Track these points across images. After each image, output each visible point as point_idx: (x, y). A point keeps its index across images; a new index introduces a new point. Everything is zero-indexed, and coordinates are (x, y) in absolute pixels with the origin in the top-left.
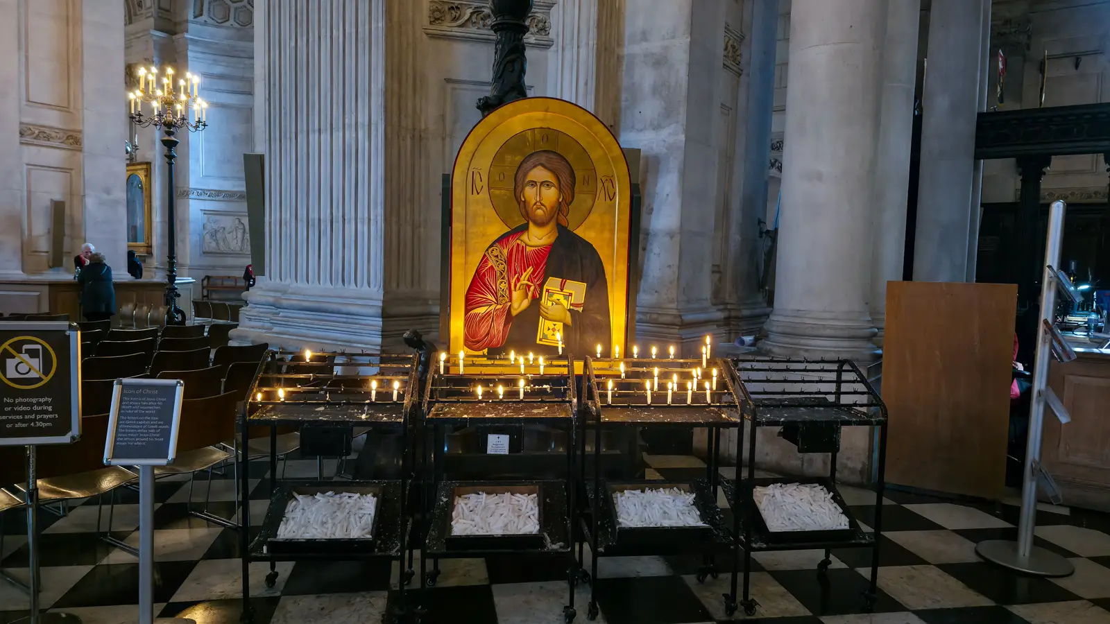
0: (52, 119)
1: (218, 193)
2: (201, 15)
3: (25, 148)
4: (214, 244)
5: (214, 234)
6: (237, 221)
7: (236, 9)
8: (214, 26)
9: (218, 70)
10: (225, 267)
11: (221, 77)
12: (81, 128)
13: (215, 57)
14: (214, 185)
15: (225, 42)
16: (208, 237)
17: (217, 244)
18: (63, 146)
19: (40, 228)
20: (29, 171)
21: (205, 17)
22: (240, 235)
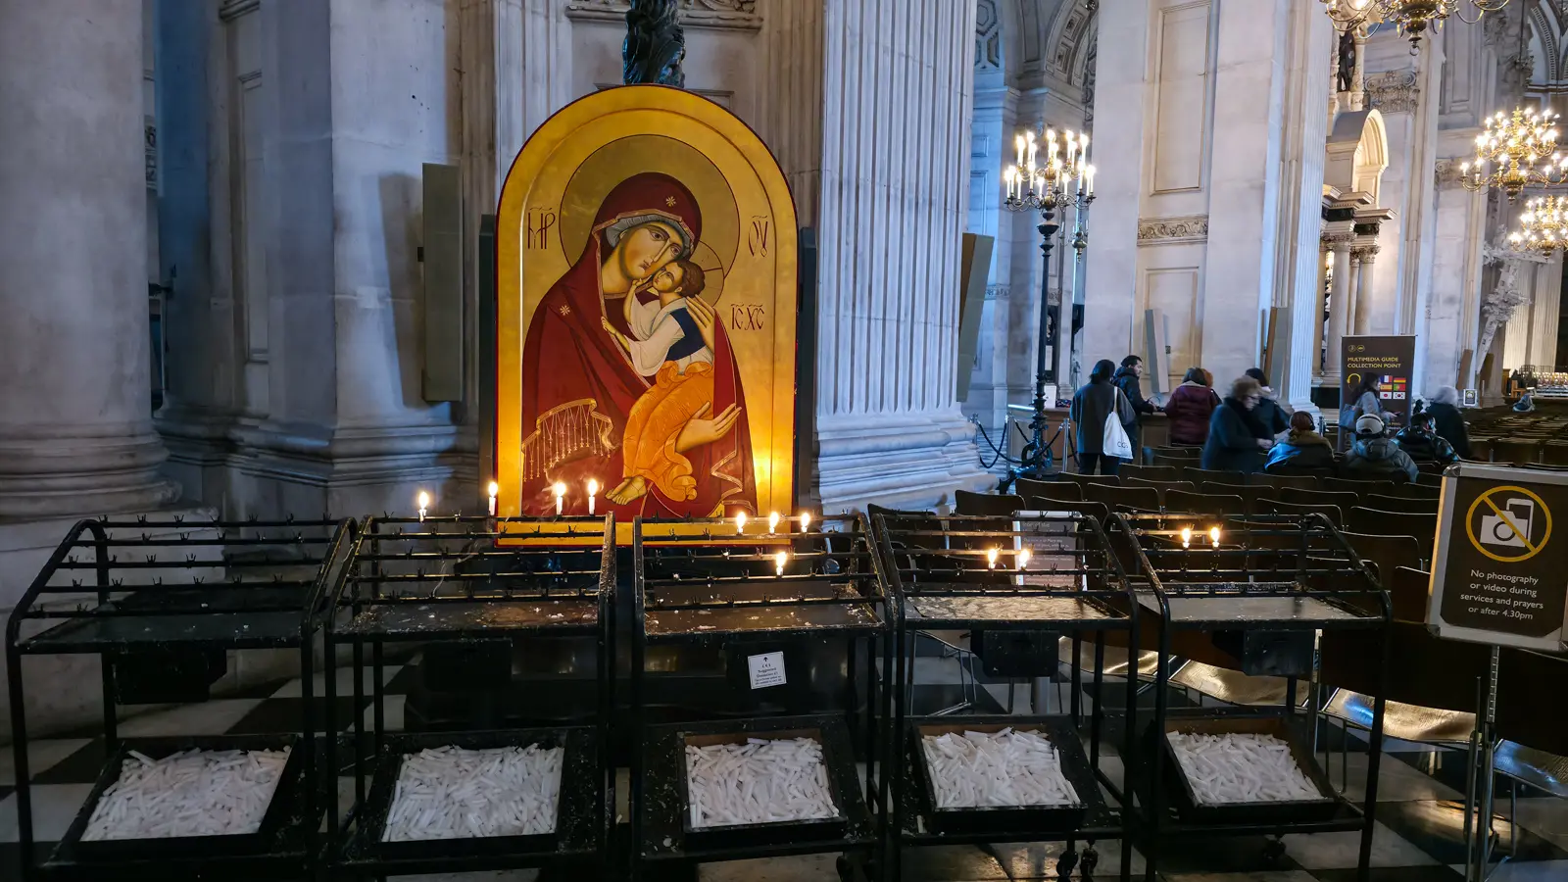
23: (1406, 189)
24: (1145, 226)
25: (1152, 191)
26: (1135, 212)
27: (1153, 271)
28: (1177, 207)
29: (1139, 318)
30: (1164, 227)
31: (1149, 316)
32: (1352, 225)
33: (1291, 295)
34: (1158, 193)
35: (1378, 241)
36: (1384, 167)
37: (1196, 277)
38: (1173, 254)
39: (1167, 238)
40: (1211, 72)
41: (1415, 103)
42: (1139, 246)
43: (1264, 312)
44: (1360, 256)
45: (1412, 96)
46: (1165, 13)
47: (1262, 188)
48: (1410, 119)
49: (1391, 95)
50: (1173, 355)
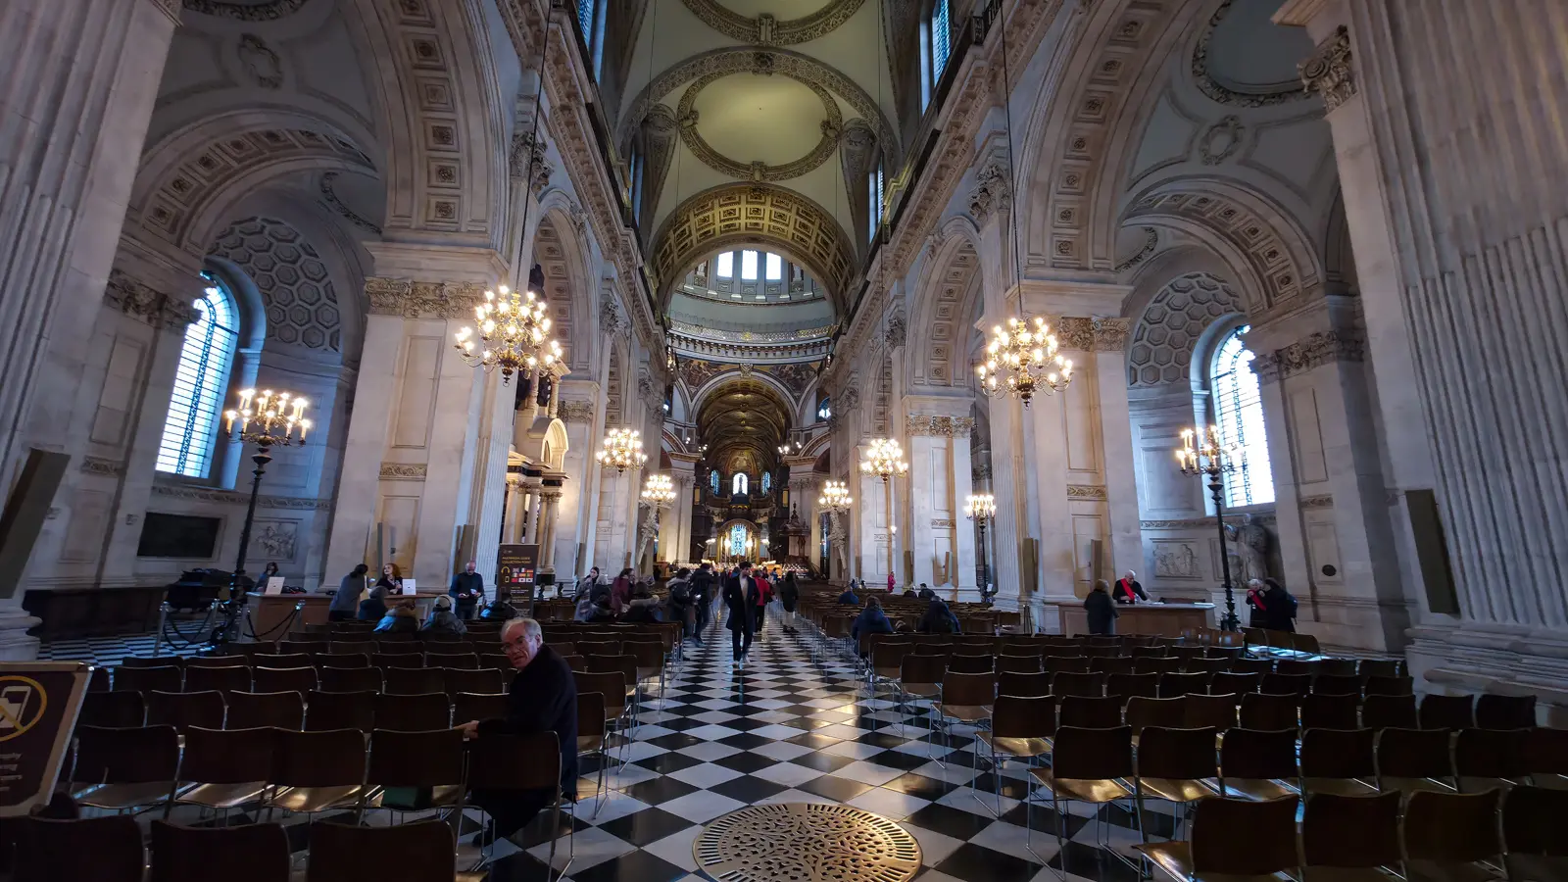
0: (1085, 480)
1: (1164, 523)
2: (1136, 381)
3: (1070, 502)
4: (1164, 568)
5: (1163, 559)
6: (1184, 548)
7: (1165, 370)
8: (1147, 387)
9: (1152, 421)
10: (1177, 590)
11: (1157, 426)
12: (1103, 483)
13: (1151, 412)
14: (1159, 517)
15: (1159, 397)
16: (1158, 563)
17: (1168, 569)
18: (1093, 498)
19: (1084, 561)
20: (1074, 519)
21: (1139, 383)
22: (1188, 560)
23: (585, 464)
24: (386, 467)
25: (393, 443)
26: (381, 456)
27: (389, 498)
28: (408, 457)
29: (374, 528)
30: (399, 469)
31: (380, 526)
32: (541, 480)
33: (479, 518)
34: (397, 447)
35: (561, 490)
36: (565, 451)
37: (417, 501)
38: (401, 487)
39: (400, 476)
40: (436, 379)
41: (591, 420)
42: (380, 479)
43: (459, 528)
44: (550, 499)
45: (589, 415)
46: (412, 339)
47: (461, 452)
48: (588, 427)
49: (578, 414)
50: (396, 554)
